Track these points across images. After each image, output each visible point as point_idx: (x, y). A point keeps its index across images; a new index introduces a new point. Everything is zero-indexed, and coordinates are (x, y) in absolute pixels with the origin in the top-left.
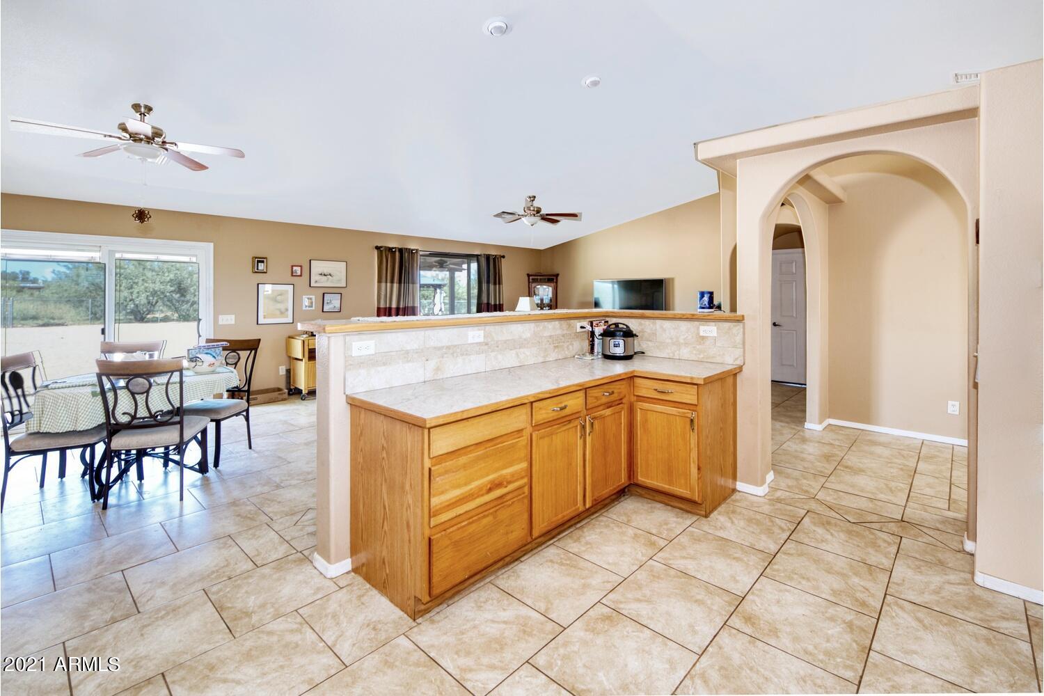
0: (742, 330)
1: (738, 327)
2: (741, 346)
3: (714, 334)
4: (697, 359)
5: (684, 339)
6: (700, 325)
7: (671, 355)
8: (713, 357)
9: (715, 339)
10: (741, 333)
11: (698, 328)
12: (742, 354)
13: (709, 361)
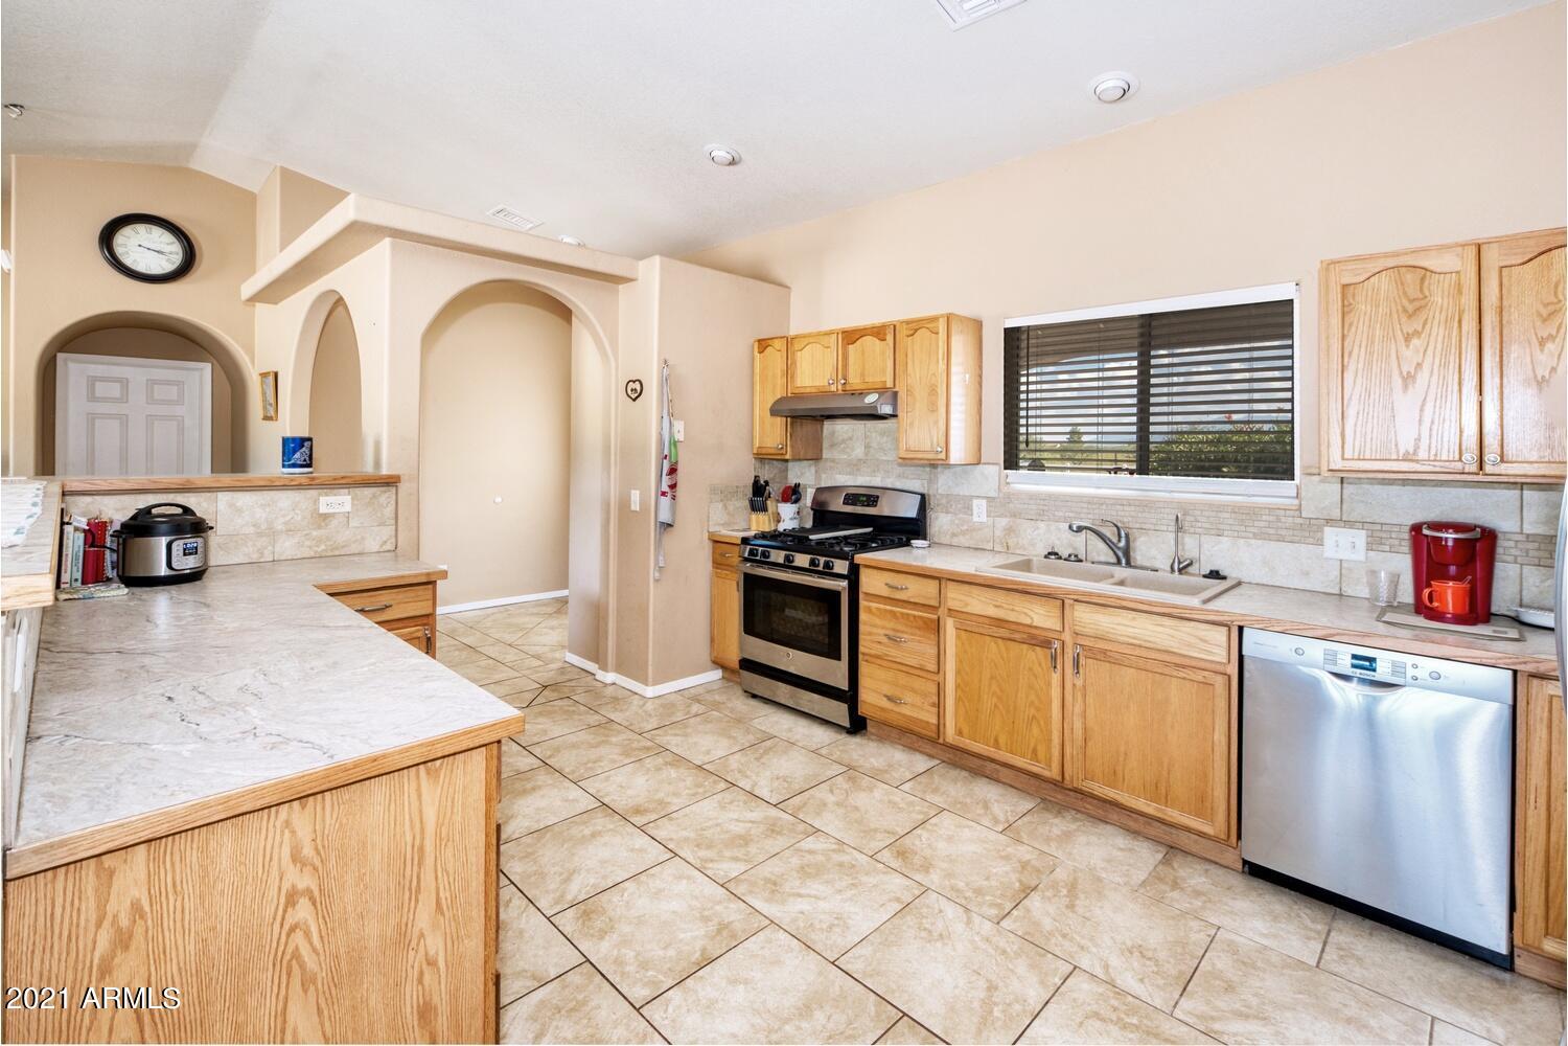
0: (394, 497)
1: (387, 495)
2: (393, 522)
3: (348, 508)
4: (312, 554)
5: (285, 523)
6: (320, 495)
7: (255, 557)
8: (343, 547)
9: (347, 515)
10: (393, 502)
11: (316, 502)
12: (393, 533)
13: (337, 553)
